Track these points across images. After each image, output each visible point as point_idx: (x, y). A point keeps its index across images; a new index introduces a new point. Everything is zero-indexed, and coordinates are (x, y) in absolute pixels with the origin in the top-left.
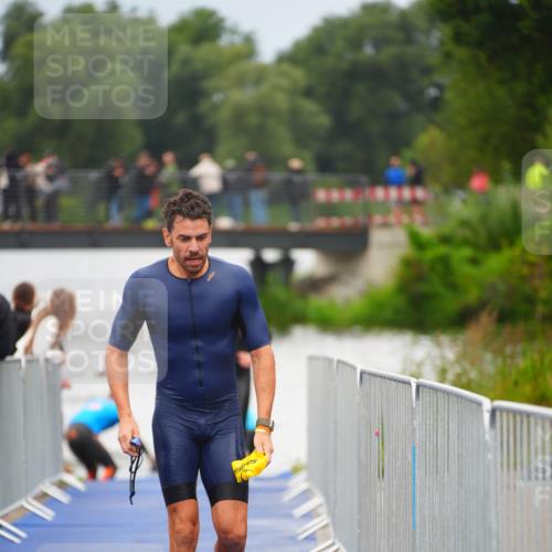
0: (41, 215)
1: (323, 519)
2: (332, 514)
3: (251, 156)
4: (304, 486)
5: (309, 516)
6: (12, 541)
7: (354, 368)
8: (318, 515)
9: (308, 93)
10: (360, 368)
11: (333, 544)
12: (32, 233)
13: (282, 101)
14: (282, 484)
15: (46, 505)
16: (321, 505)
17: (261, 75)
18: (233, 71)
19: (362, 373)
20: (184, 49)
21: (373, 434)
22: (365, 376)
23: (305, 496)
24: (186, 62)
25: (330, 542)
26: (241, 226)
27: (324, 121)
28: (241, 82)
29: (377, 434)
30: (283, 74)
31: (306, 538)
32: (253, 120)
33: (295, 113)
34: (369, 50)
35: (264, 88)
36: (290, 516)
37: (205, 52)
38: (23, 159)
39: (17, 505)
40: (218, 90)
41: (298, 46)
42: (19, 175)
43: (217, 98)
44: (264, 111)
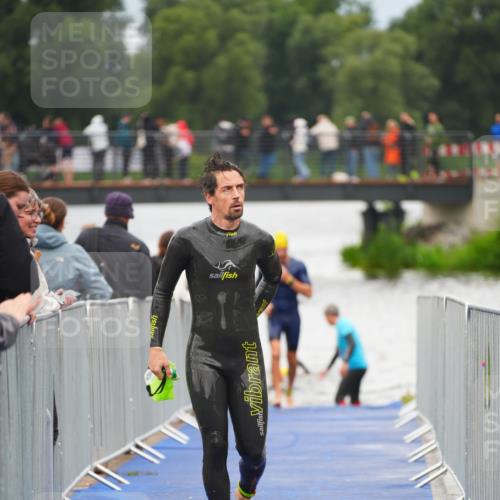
0: (176, 172)
1: (432, 443)
2: (440, 439)
3: (366, 115)
4: (414, 414)
5: (418, 441)
6: (152, 462)
7: (463, 305)
8: (428, 441)
9: (419, 57)
10: (467, 304)
11: (442, 466)
12: (168, 188)
13: (394, 65)
14: (393, 412)
15: (181, 430)
16: (430, 431)
17: (375, 41)
18: (350, 39)
19: (470, 309)
20: (305, 19)
21: (480, 364)
22: (473, 312)
23: (415, 423)
24: (307, 31)
25: (439, 464)
26: (355, 180)
27: (434, 82)
28: (357, 49)
29: (484, 365)
30: (396, 40)
31: (416, 461)
32: (368, 83)
33: (406, 75)
34: (477, 16)
35: (378, 54)
36: (402, 442)
37: (325, 21)
38: (159, 122)
39: (156, 430)
40: (336, 56)
41: (410, 14)
42: (156, 135)
43: (335, 63)
44: (378, 74)
